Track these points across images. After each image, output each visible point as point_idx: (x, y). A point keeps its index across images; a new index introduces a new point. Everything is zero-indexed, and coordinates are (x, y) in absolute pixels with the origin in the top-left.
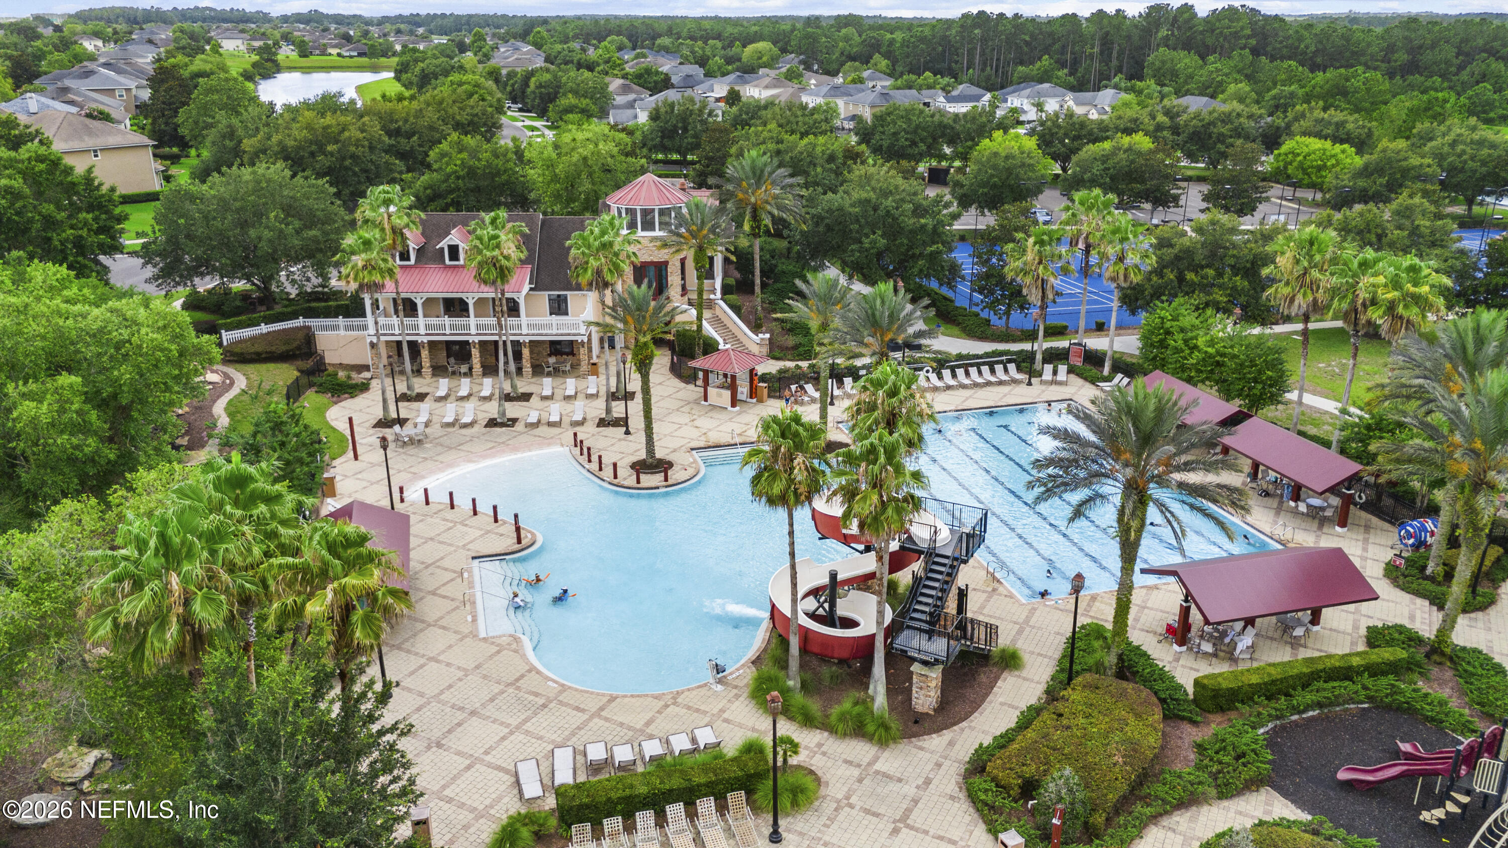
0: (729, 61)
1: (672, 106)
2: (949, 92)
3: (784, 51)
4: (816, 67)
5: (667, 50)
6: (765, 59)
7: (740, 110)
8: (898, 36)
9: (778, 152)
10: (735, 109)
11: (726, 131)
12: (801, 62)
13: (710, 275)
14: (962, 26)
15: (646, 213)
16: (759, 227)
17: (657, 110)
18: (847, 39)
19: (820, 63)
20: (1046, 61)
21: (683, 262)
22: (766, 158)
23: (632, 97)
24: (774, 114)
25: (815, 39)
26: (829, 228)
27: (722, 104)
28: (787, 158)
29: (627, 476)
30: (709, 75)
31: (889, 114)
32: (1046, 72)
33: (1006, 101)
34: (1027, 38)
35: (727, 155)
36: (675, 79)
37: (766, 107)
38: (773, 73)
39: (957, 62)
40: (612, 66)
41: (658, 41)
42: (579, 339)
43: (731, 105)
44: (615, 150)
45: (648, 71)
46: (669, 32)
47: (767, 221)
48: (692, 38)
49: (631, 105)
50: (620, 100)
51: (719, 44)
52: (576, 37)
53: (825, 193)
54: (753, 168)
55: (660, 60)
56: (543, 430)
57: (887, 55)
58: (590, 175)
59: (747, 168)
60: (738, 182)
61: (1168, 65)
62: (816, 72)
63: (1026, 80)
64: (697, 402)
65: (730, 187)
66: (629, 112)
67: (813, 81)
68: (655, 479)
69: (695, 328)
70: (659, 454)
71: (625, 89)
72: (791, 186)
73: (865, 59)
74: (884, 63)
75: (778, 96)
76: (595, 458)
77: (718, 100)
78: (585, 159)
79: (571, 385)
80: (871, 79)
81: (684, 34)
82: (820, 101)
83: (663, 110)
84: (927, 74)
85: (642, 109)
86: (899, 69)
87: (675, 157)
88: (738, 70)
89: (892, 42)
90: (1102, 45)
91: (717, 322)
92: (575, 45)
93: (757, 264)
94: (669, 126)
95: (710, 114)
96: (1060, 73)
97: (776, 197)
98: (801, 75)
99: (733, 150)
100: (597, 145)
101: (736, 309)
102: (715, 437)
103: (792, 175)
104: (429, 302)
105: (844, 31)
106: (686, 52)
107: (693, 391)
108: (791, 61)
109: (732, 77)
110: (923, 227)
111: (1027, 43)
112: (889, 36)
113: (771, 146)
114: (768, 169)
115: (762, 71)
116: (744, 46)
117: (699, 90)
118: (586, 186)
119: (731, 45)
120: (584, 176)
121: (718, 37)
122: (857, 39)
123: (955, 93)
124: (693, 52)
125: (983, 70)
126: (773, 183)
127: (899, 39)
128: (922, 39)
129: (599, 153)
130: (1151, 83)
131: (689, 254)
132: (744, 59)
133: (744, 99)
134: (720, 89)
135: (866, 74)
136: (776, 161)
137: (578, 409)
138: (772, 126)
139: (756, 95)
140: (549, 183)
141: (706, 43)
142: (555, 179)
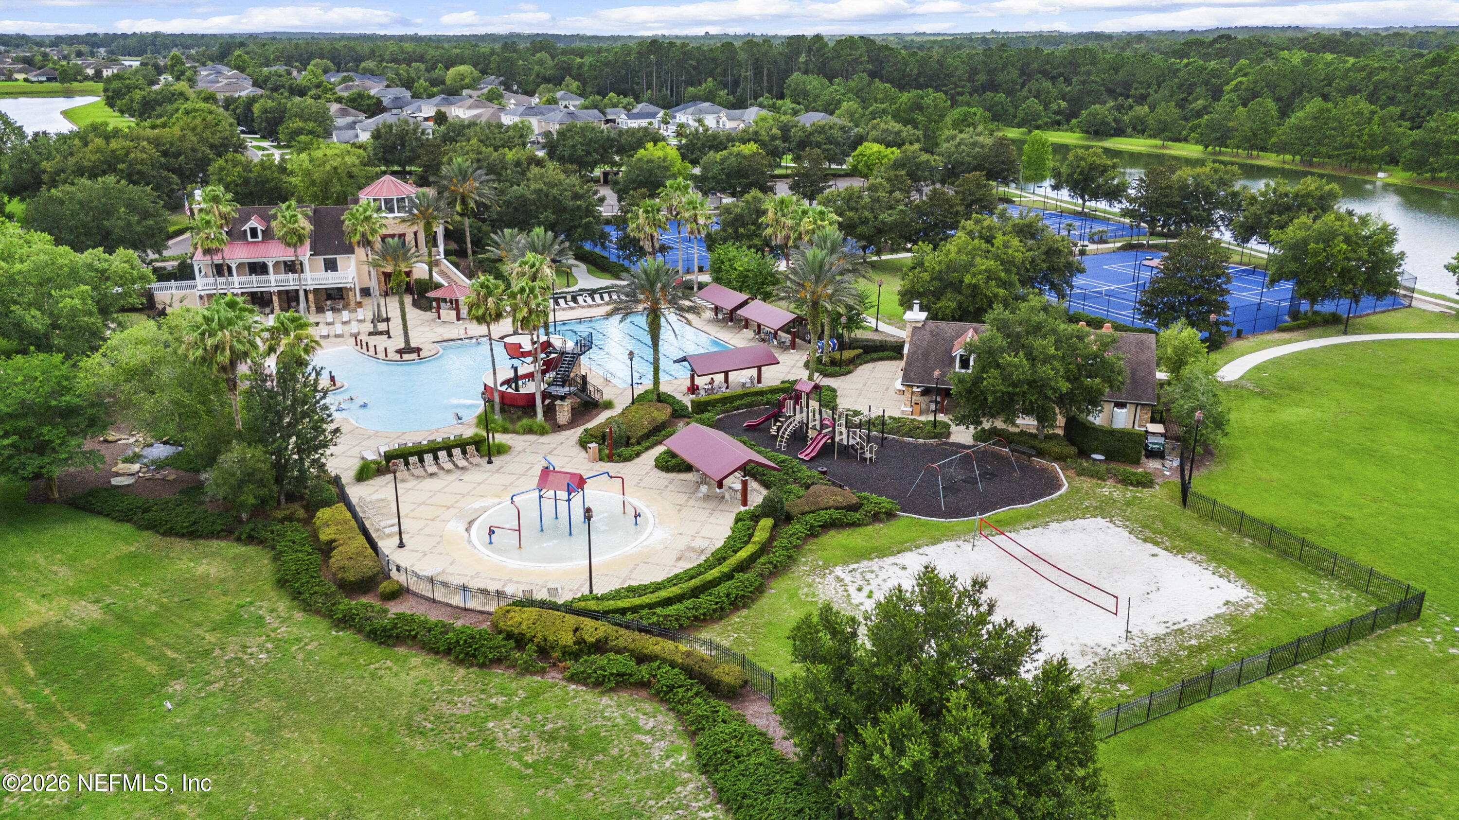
0: (434, 83)
1: (390, 127)
2: (629, 110)
3: (484, 72)
4: (515, 87)
5: (372, 73)
6: (467, 81)
7: (448, 129)
8: (588, 60)
9: (478, 160)
10: (443, 128)
11: (439, 147)
12: (501, 83)
13: (435, 245)
14: (639, 53)
15: (388, 202)
16: (467, 209)
17: (378, 130)
18: (541, 63)
19: (520, 85)
20: (710, 83)
21: (415, 233)
22: (468, 163)
23: (350, 119)
24: (475, 131)
25: (512, 63)
26: (516, 209)
27: (431, 123)
28: (485, 164)
29: (392, 355)
30: (416, 96)
31: (570, 130)
32: (710, 92)
33: (675, 117)
34: (694, 63)
35: (440, 164)
36: (386, 102)
37: (469, 126)
38: (475, 93)
39: (638, 84)
40: (322, 90)
41: (363, 65)
42: (348, 286)
43: (439, 125)
44: (357, 162)
45: (361, 96)
46: (372, 54)
47: (472, 204)
48: (394, 60)
49: (352, 126)
50: (340, 122)
51: (422, 66)
52: (277, 59)
53: (512, 186)
54: (460, 170)
55: (368, 83)
56: (331, 340)
57: (578, 77)
58: (339, 179)
59: (456, 170)
60: (450, 179)
61: (801, 87)
62: (516, 92)
63: (695, 99)
64: (433, 320)
65: (445, 182)
66: (351, 133)
67: (513, 101)
68: (414, 356)
69: (427, 277)
70: (413, 345)
71: (343, 113)
72: (488, 181)
73: (556, 81)
74: (575, 85)
75: (478, 116)
76: (372, 349)
77: (427, 119)
78: (335, 168)
79: (345, 315)
80: (563, 98)
81: (387, 57)
82: (517, 119)
83: (383, 131)
84: (612, 94)
85: (363, 130)
86: (589, 89)
87: (396, 168)
88: (442, 92)
89: (581, 66)
90: (755, 69)
91: (442, 273)
92: (279, 68)
93: (468, 234)
94: (389, 143)
95: (423, 133)
96: (721, 93)
97: (477, 188)
98: (501, 96)
99: (445, 160)
100: (343, 158)
101: (456, 265)
102: (447, 336)
103: (487, 174)
104: (240, 266)
105: (538, 55)
106: (391, 75)
107: (430, 315)
108: (490, 83)
109: (438, 99)
110: (579, 207)
111: (695, 68)
112: (579, 60)
113: (473, 156)
114: (470, 170)
115: (465, 92)
116: (448, 69)
117: (407, 111)
118: (336, 188)
119: (433, 68)
120: (335, 180)
121: (421, 59)
122: (550, 62)
123: (635, 111)
124: (398, 75)
125: (660, 91)
126: (475, 180)
127: (587, 63)
128: (606, 64)
129: (345, 163)
130: (788, 101)
131: (420, 227)
132: (448, 82)
133: (450, 119)
134: (428, 110)
135: (559, 94)
136: (475, 165)
137: (354, 328)
138: (474, 141)
139: (462, 116)
140: (308, 188)
141: (409, 65)
142: (313, 183)
